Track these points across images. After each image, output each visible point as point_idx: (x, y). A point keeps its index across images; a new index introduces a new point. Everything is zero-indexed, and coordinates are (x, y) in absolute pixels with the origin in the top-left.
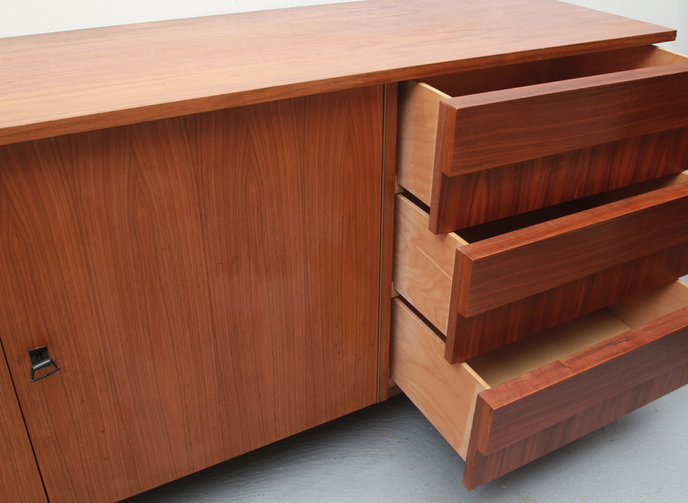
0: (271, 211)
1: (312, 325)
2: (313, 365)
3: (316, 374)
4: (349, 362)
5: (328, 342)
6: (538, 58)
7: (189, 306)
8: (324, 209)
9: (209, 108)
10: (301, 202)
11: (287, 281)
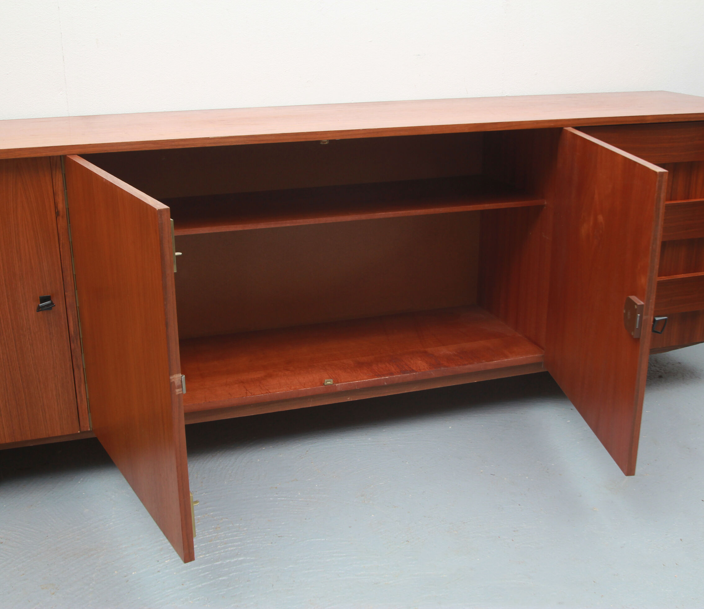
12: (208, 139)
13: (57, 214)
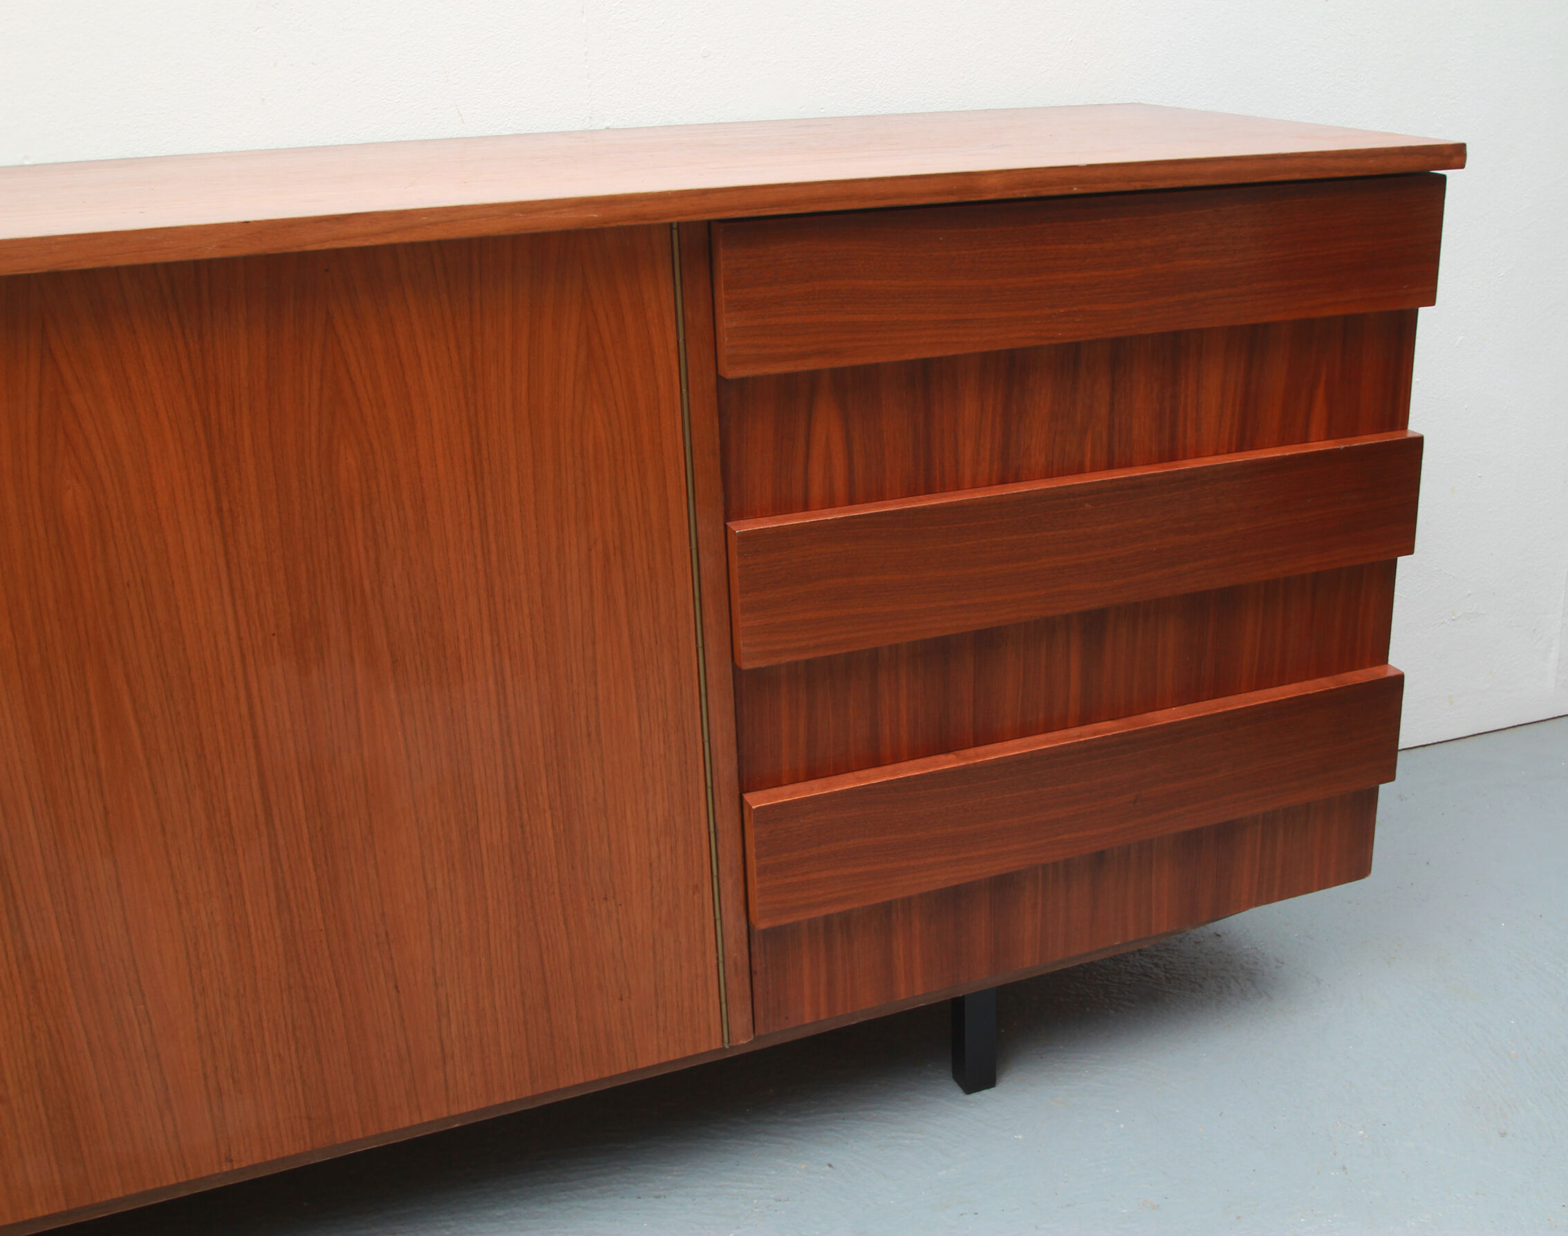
0: (399, 519)
1: (526, 816)
2: (536, 924)
3: (548, 947)
4: (636, 928)
5: (573, 868)
6: (1073, 189)
7: (201, 734)
8: (537, 526)
9: (211, 251)
10: (474, 502)
11: (450, 697)
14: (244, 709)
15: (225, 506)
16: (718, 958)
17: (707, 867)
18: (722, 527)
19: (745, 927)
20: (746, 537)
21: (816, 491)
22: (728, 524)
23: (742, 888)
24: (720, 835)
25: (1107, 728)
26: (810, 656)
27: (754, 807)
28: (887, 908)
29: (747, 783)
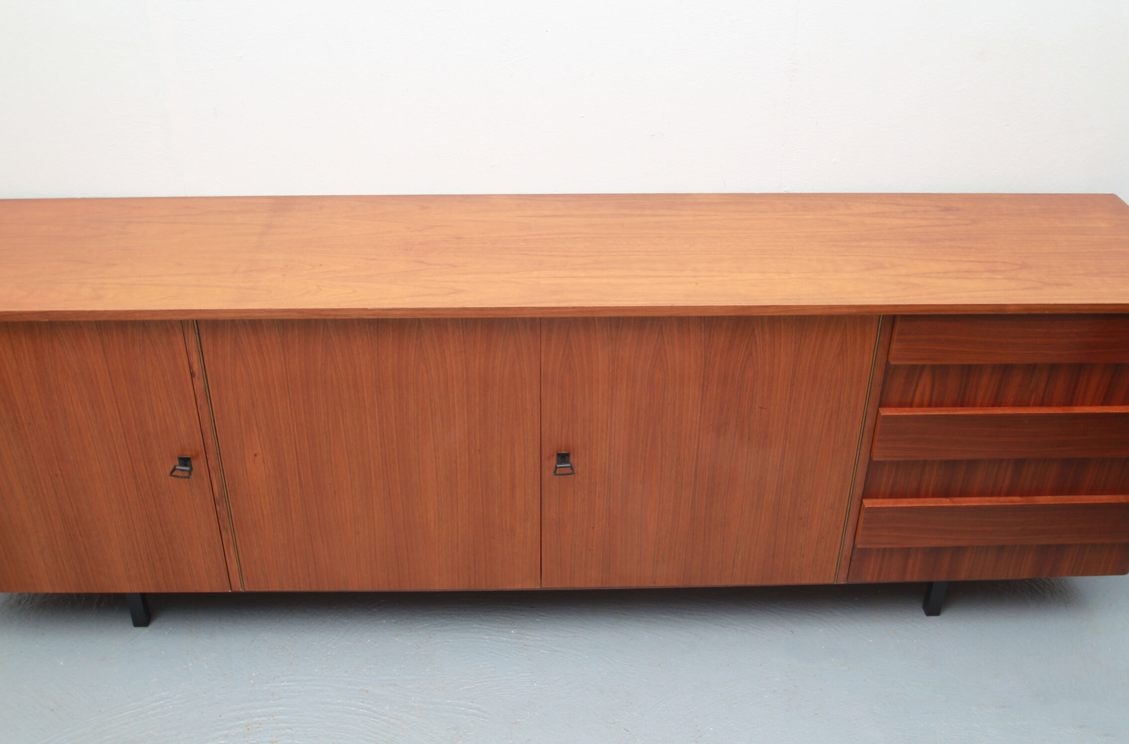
0: (762, 394)
1: (782, 494)
3: (779, 538)
7: (680, 452)
8: (809, 402)
10: (789, 392)
11: (765, 453)
12: (366, 309)
13: (192, 375)
14: (696, 446)
15: (705, 384)
16: (839, 553)
17: (843, 522)
18: (877, 409)
19: (852, 544)
20: (885, 417)
21: (917, 399)
22: (880, 409)
23: (854, 531)
24: (850, 512)
25: (1017, 500)
26: (899, 459)
27: (866, 506)
28: (909, 549)
29: (866, 495)
